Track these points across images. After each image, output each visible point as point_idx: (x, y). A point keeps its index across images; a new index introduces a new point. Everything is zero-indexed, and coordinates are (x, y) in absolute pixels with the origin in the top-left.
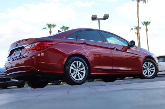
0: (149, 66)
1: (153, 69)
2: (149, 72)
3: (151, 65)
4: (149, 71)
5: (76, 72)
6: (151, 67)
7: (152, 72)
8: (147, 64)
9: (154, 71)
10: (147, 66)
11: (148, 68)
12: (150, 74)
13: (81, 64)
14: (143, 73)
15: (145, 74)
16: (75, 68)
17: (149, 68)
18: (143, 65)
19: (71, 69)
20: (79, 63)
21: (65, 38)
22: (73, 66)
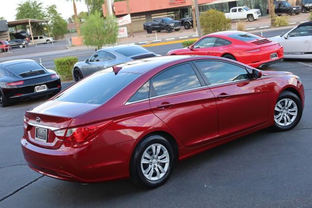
0: (287, 106)
1: (294, 111)
2: (286, 118)
3: (290, 105)
4: (285, 114)
5: (153, 165)
6: (290, 108)
7: (291, 117)
8: (283, 104)
9: (295, 114)
10: (283, 106)
11: (285, 109)
12: (288, 121)
13: (161, 147)
14: (276, 120)
16: (149, 160)
17: (287, 110)
18: (276, 105)
19: (143, 164)
20: (156, 148)
21: (128, 103)
22: (145, 158)
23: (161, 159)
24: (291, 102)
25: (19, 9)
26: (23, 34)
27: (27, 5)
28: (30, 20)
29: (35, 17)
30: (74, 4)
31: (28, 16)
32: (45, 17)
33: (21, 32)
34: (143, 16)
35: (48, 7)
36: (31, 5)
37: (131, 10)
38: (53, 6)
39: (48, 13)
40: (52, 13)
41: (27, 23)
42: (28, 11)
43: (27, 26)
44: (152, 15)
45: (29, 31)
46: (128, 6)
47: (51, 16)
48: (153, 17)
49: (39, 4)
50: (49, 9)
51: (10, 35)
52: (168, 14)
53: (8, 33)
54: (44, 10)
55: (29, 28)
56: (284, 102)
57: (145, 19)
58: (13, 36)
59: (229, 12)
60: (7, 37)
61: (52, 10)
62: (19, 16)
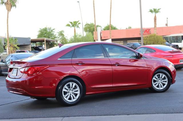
0: (161, 78)
2: (161, 85)
6: (163, 79)
8: (159, 76)
9: (167, 84)
10: (159, 77)
11: (160, 79)
12: (161, 87)
13: (75, 85)
14: (154, 85)
15: (155, 87)
16: (67, 90)
18: (154, 77)
19: (64, 92)
20: (72, 85)
21: (59, 59)
22: (65, 89)
23: (75, 91)
24: (164, 76)
25: (40, 31)
26: (40, 48)
27: (45, 29)
28: (45, 39)
29: (49, 38)
30: (75, 29)
31: (45, 37)
32: (56, 38)
33: (39, 47)
34: (122, 42)
35: (59, 32)
36: (48, 29)
37: (113, 36)
38: (62, 31)
39: (58, 35)
40: (61, 35)
41: (44, 41)
42: (45, 33)
43: (43, 43)
44: (128, 41)
45: (44, 46)
46: (110, 33)
47: (60, 38)
48: (128, 43)
49: (53, 29)
50: (59, 33)
51: (32, 47)
52: (139, 41)
53: (30, 46)
54: (56, 33)
55: (44, 44)
56: (159, 75)
57: (123, 43)
58: (33, 49)
59: (181, 42)
60: (30, 49)
61: (61, 34)
62: (39, 36)
